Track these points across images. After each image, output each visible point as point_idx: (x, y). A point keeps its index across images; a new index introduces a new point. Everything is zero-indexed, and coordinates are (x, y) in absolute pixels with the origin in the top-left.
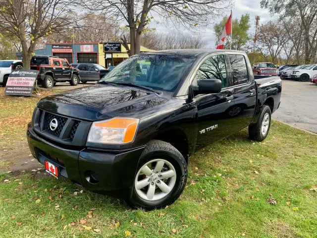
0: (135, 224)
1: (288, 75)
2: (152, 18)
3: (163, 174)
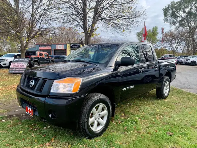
0: (81, 146)
1: (183, 62)
2: (98, 28)
3: (101, 113)
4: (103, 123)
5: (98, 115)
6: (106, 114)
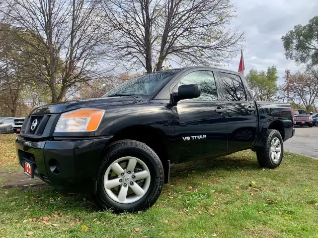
0: (99, 222)
2: (170, 66)
3: (137, 174)
4: (142, 192)
5: (130, 176)
6: (147, 177)
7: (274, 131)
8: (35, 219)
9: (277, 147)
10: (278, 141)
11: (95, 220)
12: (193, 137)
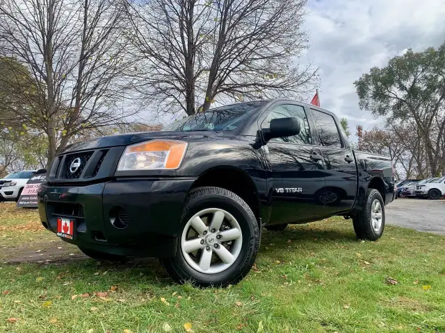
3: (223, 233)
4: (230, 258)
5: (214, 235)
6: (238, 238)
7: (375, 191)
8: (87, 295)
9: (377, 212)
10: (378, 204)
11: (175, 293)
12: (287, 189)
